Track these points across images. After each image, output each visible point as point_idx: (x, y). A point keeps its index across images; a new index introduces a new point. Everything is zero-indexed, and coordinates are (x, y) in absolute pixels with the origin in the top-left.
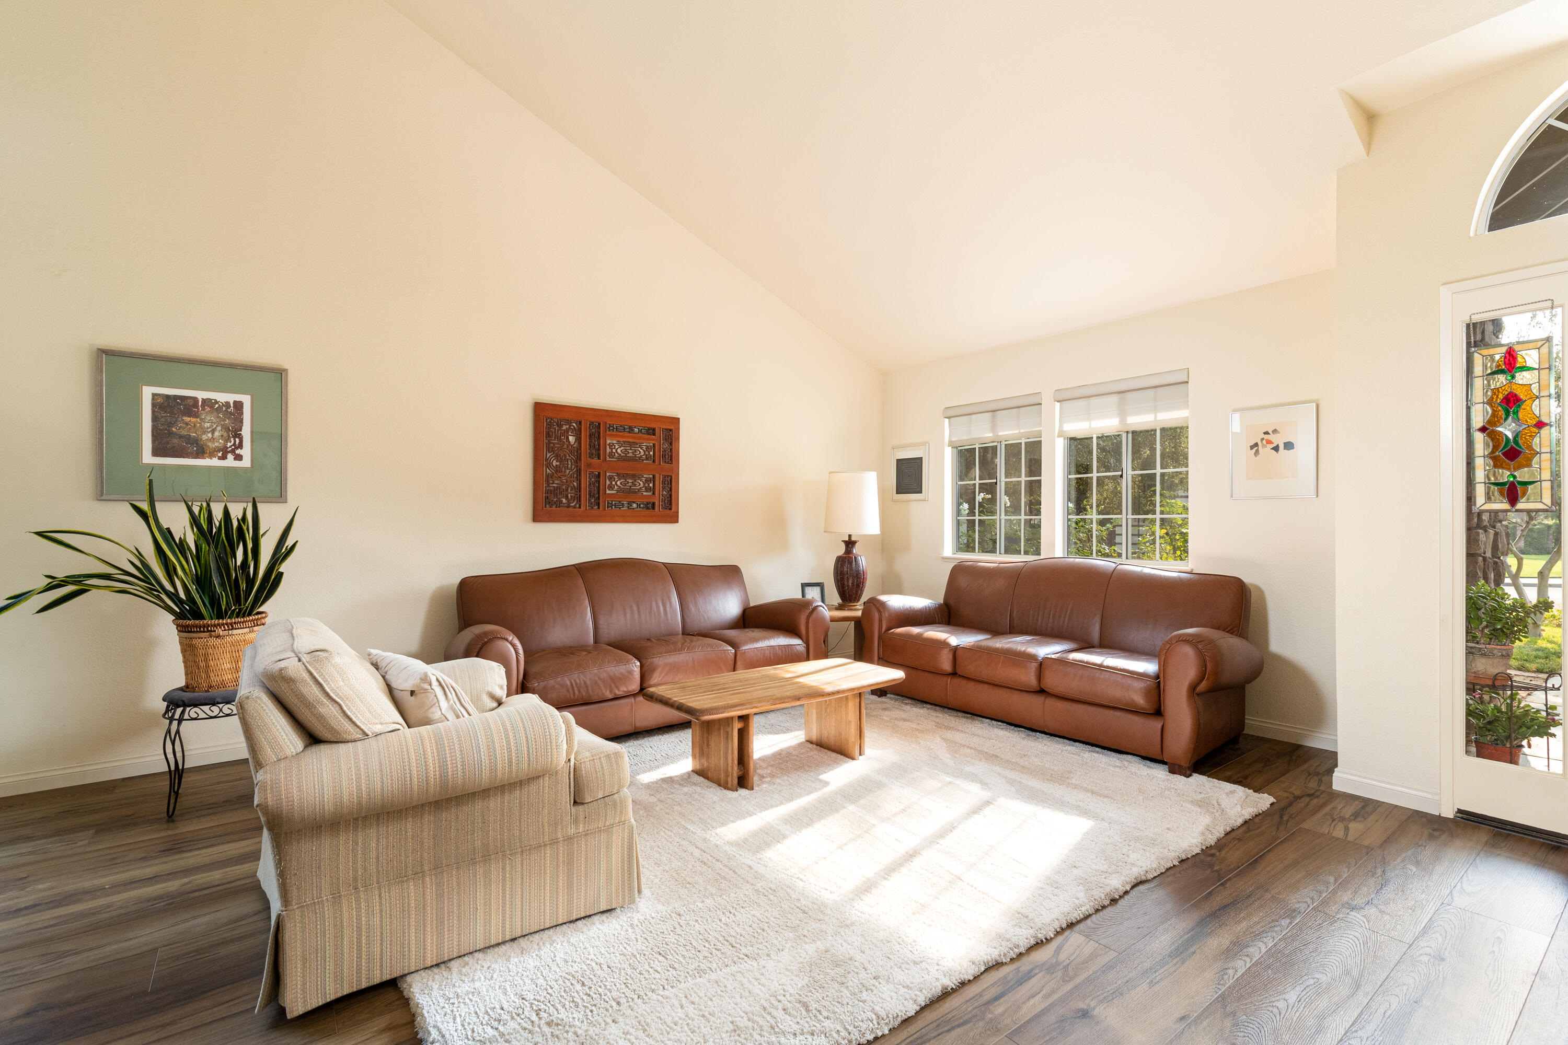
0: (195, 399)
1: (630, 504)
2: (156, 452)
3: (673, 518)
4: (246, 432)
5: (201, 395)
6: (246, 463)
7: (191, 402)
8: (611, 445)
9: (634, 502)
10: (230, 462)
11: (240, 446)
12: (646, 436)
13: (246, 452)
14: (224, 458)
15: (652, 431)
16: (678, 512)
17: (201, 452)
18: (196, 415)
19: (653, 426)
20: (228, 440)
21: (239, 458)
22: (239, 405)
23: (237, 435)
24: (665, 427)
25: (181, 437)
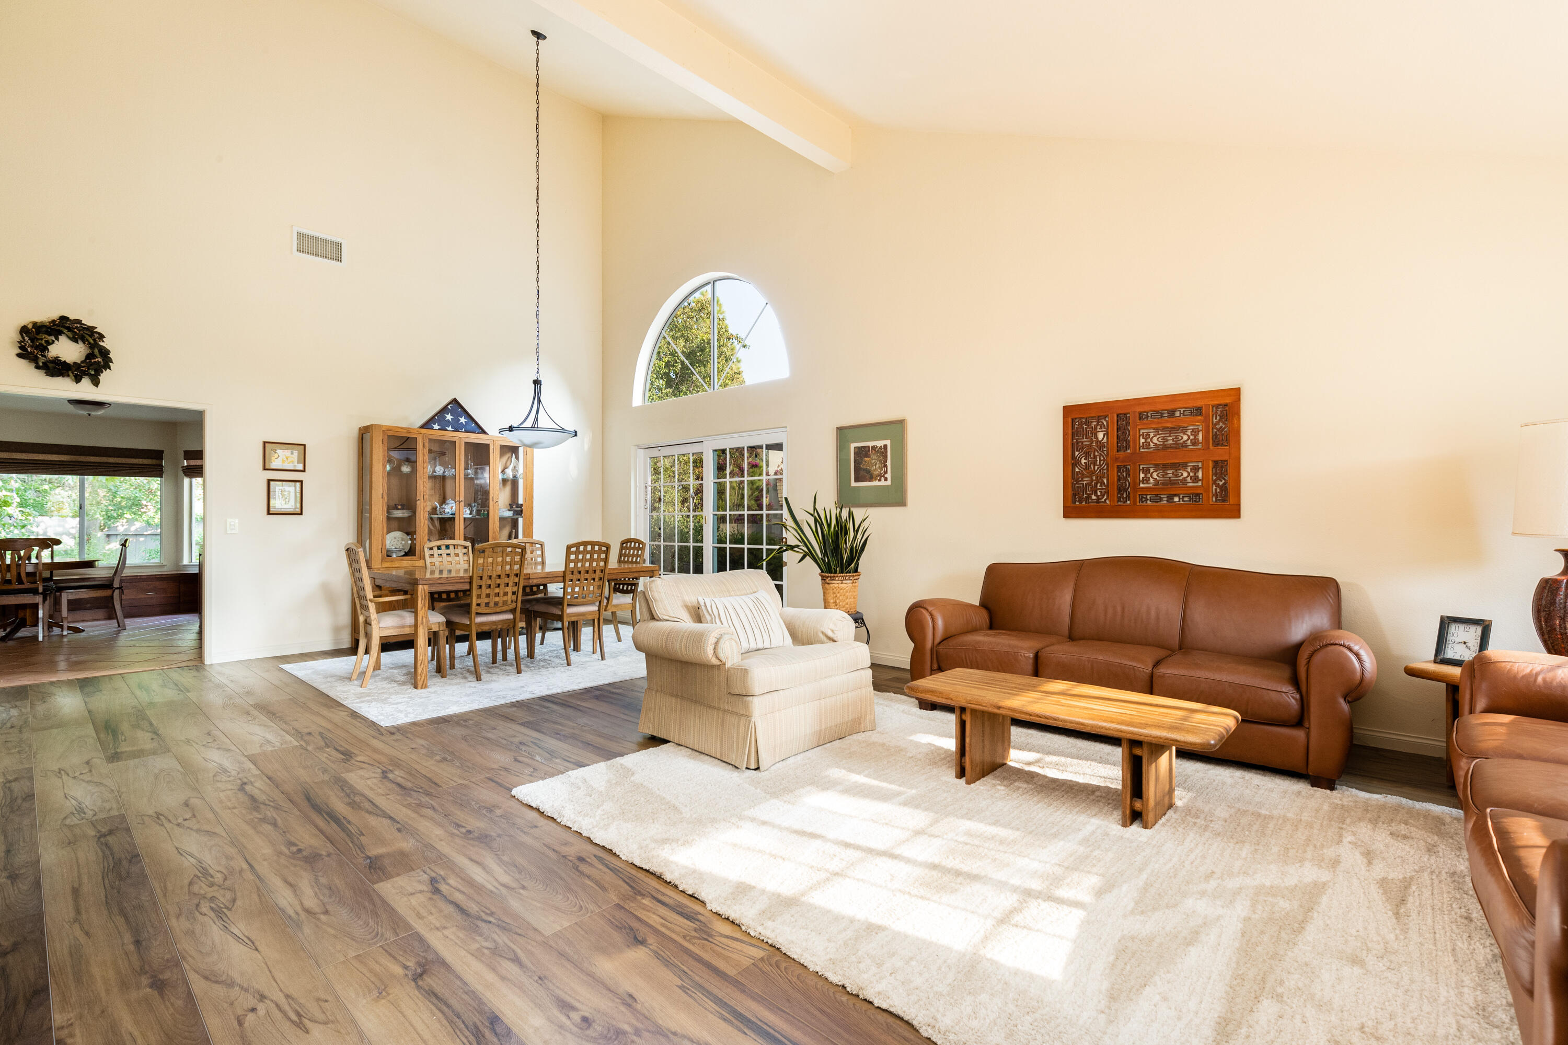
0: (869, 447)
1: (1170, 498)
2: (857, 480)
3: (1234, 512)
4: (889, 463)
5: (870, 444)
6: (889, 483)
7: (867, 449)
8: (1146, 436)
9: (1175, 495)
10: (883, 483)
11: (886, 472)
12: (1192, 418)
13: (888, 476)
14: (880, 480)
15: (1198, 411)
16: (1239, 505)
17: (871, 479)
18: (869, 457)
19: (1199, 403)
20: (881, 469)
21: (886, 479)
22: (885, 446)
23: (886, 466)
24: (1215, 402)
25: (864, 470)
